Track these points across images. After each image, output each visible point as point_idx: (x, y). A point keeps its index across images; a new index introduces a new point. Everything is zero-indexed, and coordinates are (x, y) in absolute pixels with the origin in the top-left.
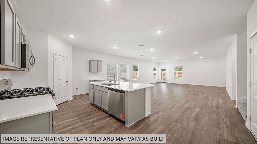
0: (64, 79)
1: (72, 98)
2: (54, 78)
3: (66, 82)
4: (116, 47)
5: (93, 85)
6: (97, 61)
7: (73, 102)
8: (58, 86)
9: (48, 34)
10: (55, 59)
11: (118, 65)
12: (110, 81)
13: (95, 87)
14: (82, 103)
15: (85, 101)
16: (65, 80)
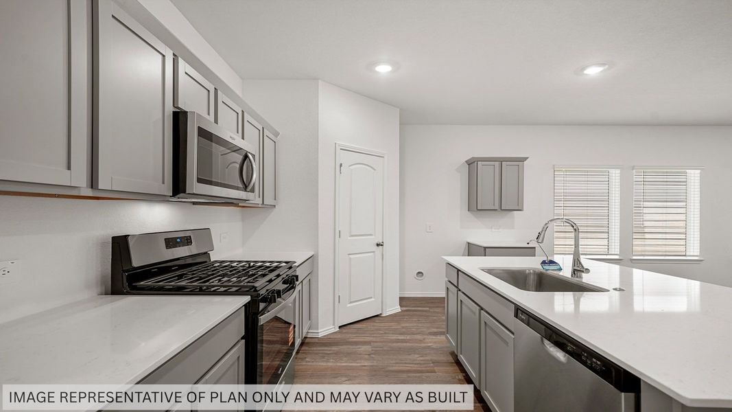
0: (371, 235)
1: (397, 309)
2: (337, 228)
3: (378, 245)
4: (601, 69)
5: (458, 270)
6: (501, 160)
7: (394, 325)
8: (350, 259)
9: (320, 81)
10: (341, 165)
11: (618, 171)
12: (552, 262)
13: (464, 285)
14: (421, 341)
15: (435, 330)
16: (373, 237)
